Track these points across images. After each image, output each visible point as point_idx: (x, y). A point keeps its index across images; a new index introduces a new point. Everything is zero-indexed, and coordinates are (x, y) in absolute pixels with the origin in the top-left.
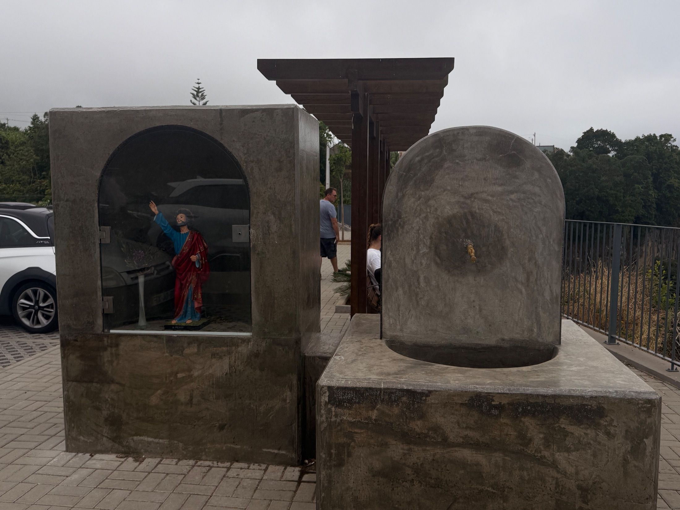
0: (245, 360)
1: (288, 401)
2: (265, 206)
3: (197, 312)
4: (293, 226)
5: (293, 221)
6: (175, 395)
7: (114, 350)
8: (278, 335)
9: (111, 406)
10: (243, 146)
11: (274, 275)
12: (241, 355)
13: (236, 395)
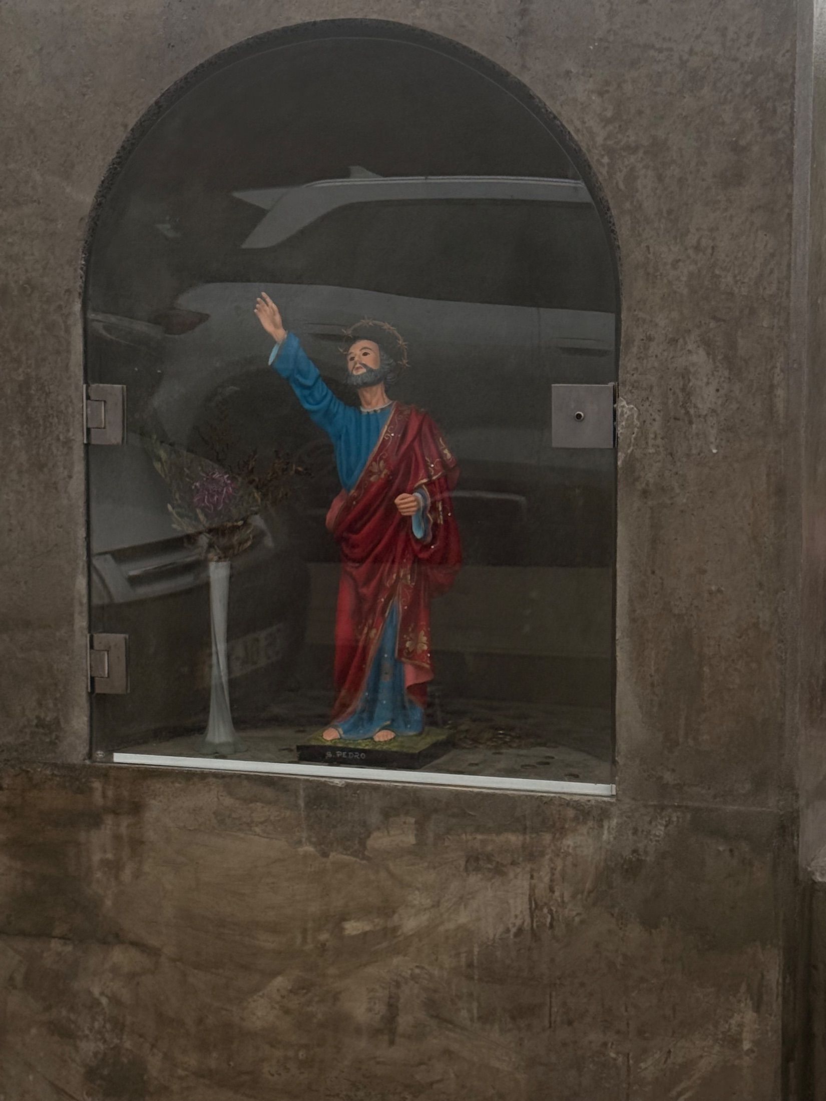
0: (588, 886)
1: (746, 1046)
2: (675, 315)
3: (411, 702)
4: (780, 392)
5: (778, 370)
6: (336, 997)
7: (125, 822)
8: (715, 797)
9: (108, 1026)
10: (601, 94)
11: (704, 572)
12: (575, 865)
13: (555, 1009)
